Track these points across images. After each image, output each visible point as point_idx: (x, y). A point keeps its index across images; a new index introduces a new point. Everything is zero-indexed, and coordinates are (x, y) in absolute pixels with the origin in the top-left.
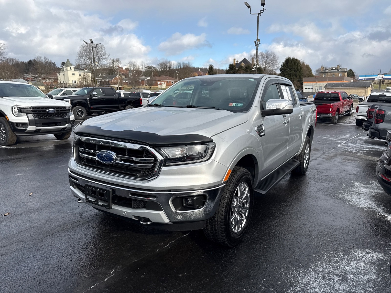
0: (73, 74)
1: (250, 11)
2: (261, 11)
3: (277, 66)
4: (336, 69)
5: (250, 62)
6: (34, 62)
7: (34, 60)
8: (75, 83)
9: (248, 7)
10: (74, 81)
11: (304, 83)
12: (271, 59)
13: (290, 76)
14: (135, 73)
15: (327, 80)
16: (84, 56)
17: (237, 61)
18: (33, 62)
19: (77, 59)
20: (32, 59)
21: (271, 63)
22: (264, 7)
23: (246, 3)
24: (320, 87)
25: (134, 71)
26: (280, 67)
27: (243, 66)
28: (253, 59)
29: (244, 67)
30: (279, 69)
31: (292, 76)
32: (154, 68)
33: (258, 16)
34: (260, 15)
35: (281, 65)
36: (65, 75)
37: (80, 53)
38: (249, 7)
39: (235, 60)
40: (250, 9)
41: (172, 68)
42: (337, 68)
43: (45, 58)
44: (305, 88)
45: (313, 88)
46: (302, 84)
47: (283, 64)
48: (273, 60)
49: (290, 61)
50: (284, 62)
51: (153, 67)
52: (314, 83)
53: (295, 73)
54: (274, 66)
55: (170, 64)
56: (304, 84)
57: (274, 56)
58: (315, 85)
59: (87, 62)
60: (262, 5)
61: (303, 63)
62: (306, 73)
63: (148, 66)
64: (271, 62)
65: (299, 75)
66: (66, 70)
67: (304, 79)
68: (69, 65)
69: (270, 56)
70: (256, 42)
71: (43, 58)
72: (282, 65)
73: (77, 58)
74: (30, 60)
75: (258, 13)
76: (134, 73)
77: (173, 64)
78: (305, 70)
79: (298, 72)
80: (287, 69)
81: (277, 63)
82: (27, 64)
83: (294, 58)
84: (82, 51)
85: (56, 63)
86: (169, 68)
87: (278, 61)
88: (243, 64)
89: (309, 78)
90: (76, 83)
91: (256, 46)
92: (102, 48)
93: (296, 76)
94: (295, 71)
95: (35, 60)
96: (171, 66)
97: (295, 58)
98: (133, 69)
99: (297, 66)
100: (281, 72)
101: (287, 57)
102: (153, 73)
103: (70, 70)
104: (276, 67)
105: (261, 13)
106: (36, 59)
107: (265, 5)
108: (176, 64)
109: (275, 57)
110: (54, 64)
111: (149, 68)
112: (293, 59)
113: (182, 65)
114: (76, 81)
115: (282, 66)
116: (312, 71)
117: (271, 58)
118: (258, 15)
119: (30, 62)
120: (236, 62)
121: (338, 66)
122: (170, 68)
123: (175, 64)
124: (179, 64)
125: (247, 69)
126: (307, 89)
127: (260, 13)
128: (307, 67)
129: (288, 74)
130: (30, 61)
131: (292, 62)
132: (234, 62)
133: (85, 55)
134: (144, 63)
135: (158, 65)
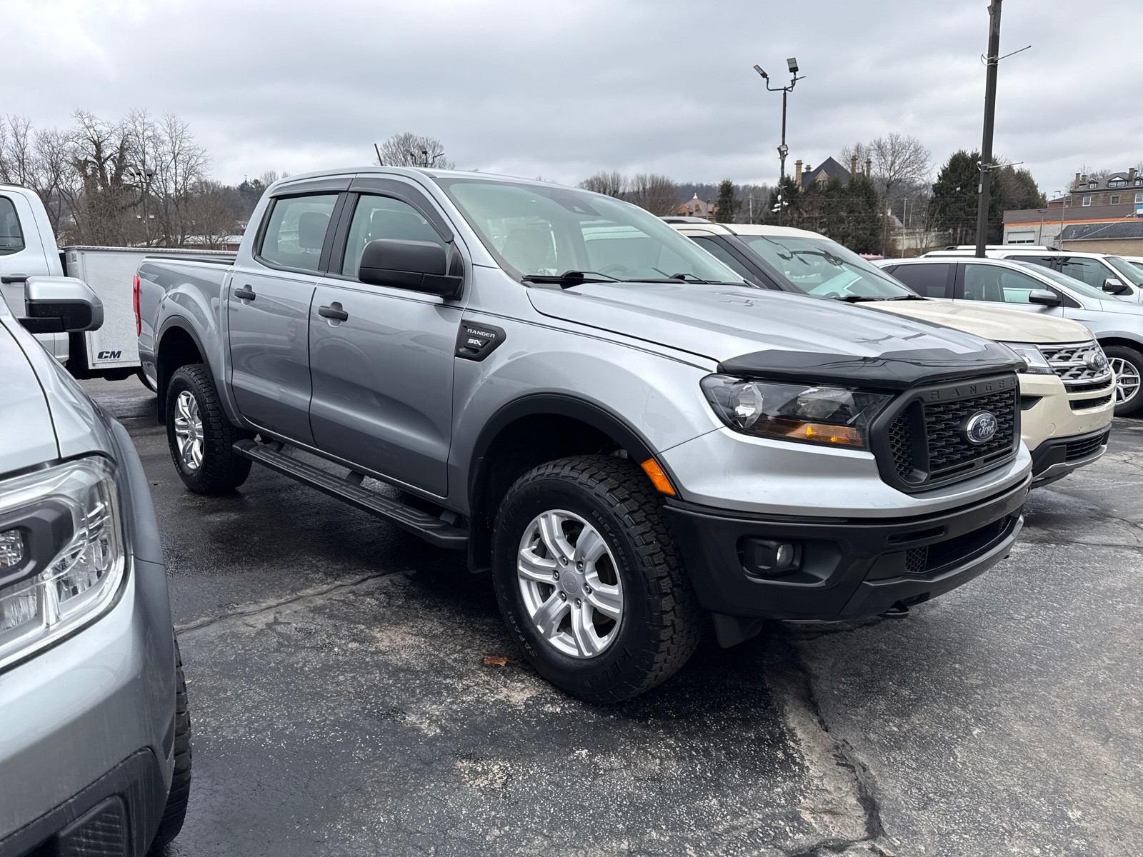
1: (768, 82)
4: (1124, 180)
5: (847, 168)
6: (256, 186)
9: (762, 75)
11: (1005, 227)
12: (907, 159)
17: (808, 168)
18: (253, 188)
20: (250, 180)
22: (795, 74)
23: (757, 68)
28: (854, 159)
29: (825, 183)
30: (932, 186)
33: (785, 94)
35: (939, 176)
38: (764, 75)
39: (802, 164)
40: (768, 79)
41: (621, 191)
42: (1127, 178)
44: (1009, 242)
45: (1033, 241)
46: (1001, 229)
47: (943, 171)
48: (913, 162)
49: (963, 164)
50: (947, 167)
52: (1036, 227)
55: (617, 180)
56: (1007, 228)
57: (916, 151)
58: (1039, 231)
60: (791, 71)
61: (1010, 168)
62: (1017, 196)
64: (908, 167)
67: (1007, 215)
69: (904, 150)
72: (940, 174)
75: (785, 87)
77: (625, 182)
78: (1014, 188)
81: (924, 171)
82: (239, 193)
87: (928, 165)
88: (823, 175)
89: (1030, 210)
92: (434, 148)
96: (618, 188)
100: (936, 195)
101: (956, 152)
104: (923, 180)
106: (258, 179)
107: (797, 70)
108: (632, 181)
109: (919, 151)
112: (975, 155)
113: (648, 183)
115: (940, 178)
117: (907, 156)
118: (785, 92)
119: (244, 187)
120: (804, 170)
121: (1130, 169)
122: (616, 191)
123: (630, 181)
124: (642, 180)
126: (1016, 244)
128: (1023, 179)
129: (957, 200)
130: (245, 183)
131: (968, 164)
132: (797, 171)
135: (582, 183)
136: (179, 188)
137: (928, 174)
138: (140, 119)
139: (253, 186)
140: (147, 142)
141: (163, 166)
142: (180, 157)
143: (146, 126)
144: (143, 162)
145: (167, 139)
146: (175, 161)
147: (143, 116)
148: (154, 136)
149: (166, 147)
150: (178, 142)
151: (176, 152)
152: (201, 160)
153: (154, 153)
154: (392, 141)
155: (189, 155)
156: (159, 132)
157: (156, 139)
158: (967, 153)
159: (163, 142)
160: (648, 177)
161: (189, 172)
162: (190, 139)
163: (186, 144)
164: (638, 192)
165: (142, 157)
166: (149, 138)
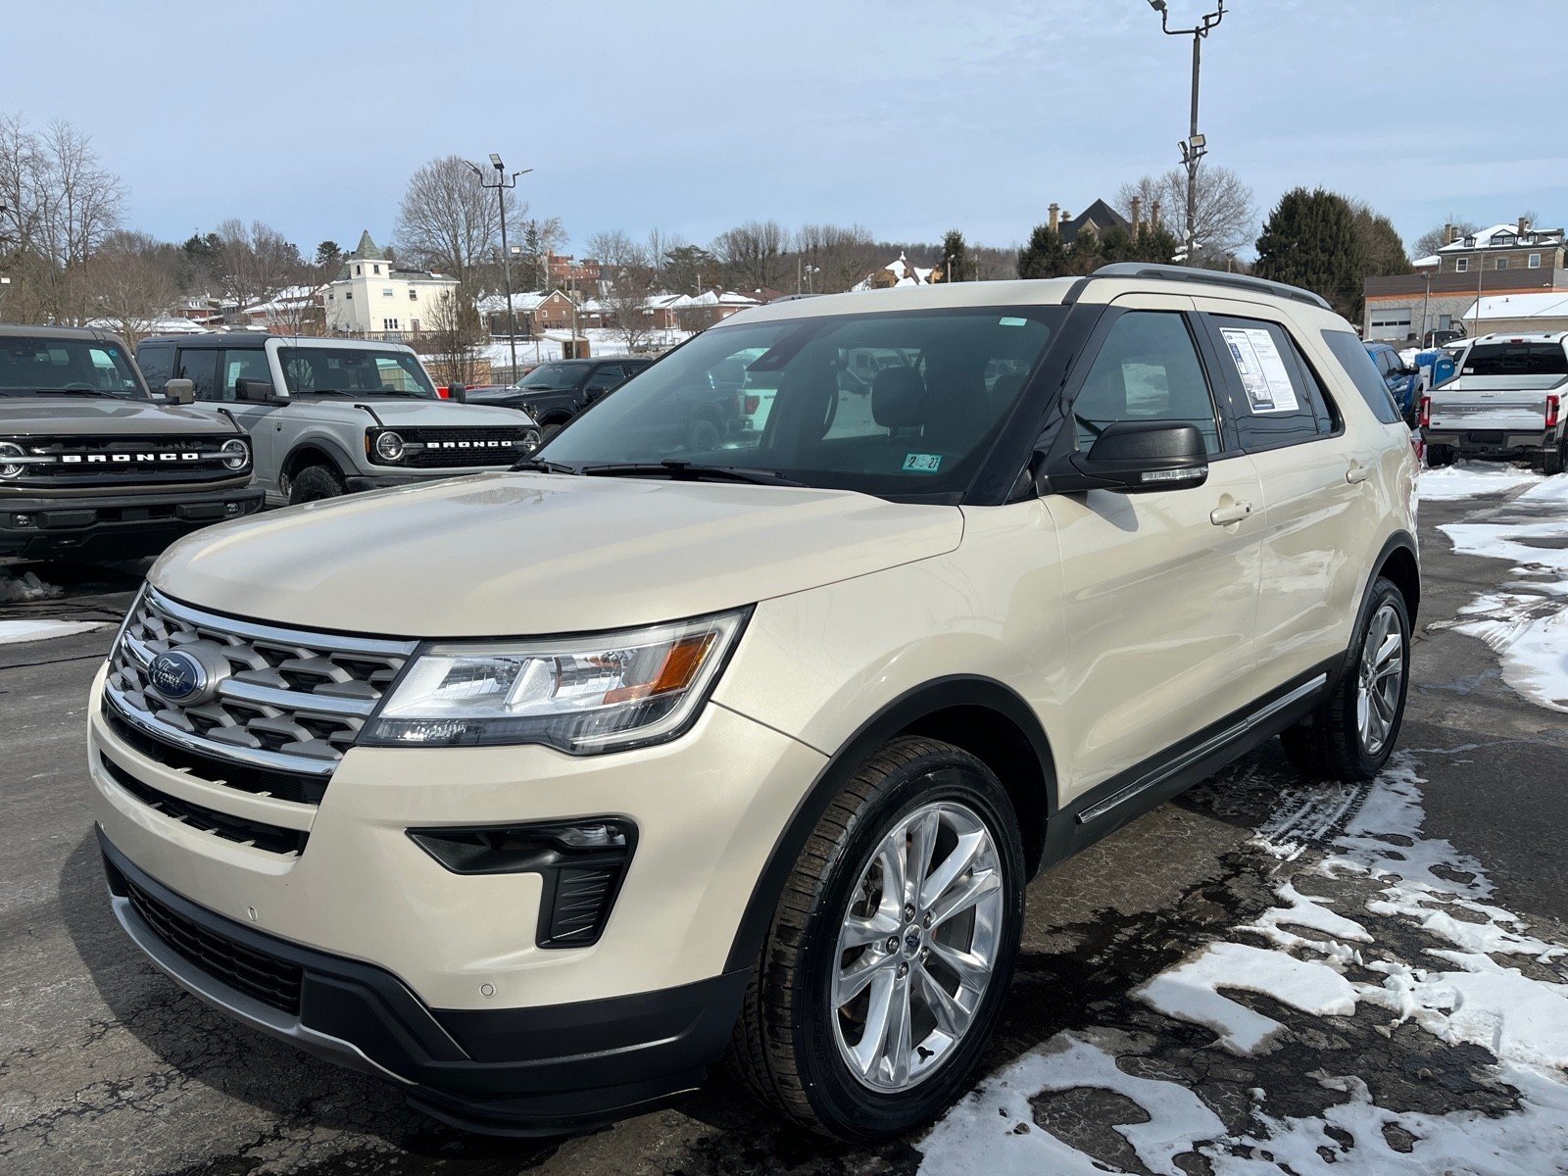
0: (388, 294)
1: (1164, 20)
2: (1206, 18)
3: (1245, 229)
4: (1514, 235)
5: (1125, 217)
6: (213, 244)
7: (212, 237)
8: (394, 329)
9: (1153, 5)
10: (391, 321)
11: (1367, 302)
12: (1218, 201)
13: (1306, 272)
14: (626, 277)
15: (1477, 286)
16: (425, 216)
17: (1065, 215)
18: (207, 246)
19: (399, 231)
20: (203, 234)
21: (1216, 218)
24: (1441, 316)
25: (619, 269)
26: (1260, 233)
27: (1092, 235)
28: (1135, 202)
29: (1096, 238)
30: (1254, 243)
31: (1314, 273)
32: (704, 253)
33: (1197, 41)
34: (1202, 35)
35: (1264, 226)
36: (354, 296)
37: (410, 205)
38: (1158, 5)
39: (1058, 209)
40: (1165, 12)
41: (780, 252)
43: (257, 227)
44: (1374, 324)
45: (1408, 323)
47: (1274, 219)
48: (1226, 205)
49: (1302, 209)
50: (1276, 212)
51: (697, 250)
52: (1413, 301)
53: (1324, 257)
54: (1232, 231)
55: (773, 233)
56: (1370, 304)
57: (1231, 188)
58: (1418, 308)
59: (440, 240)
61: (1365, 214)
62: (1379, 255)
63: (678, 250)
64: (1219, 212)
65: (1344, 264)
66: (359, 277)
67: (1368, 283)
68: (371, 255)
69: (1211, 189)
70: (1189, 148)
71: (248, 226)
72: (1267, 223)
73: (400, 225)
74: (196, 237)
75: (1197, 28)
76: (622, 278)
77: (786, 237)
78: (1373, 243)
79: (1340, 254)
80: (1293, 243)
81: (1244, 218)
82: (184, 253)
83: (1323, 194)
84: (418, 196)
85: (299, 248)
86: (767, 252)
87: (1249, 208)
88: (1091, 225)
89: (1393, 277)
90: (400, 328)
91: (1185, 162)
93: (1329, 270)
94: (1324, 251)
95: (213, 235)
96: (776, 244)
97: (1327, 193)
98: (615, 263)
99: (1335, 227)
100: (1261, 254)
101: (1290, 190)
102: (699, 277)
103: (377, 276)
104: (1241, 233)
105: (1208, 26)
106: (218, 234)
108: (797, 235)
109: (1235, 189)
110: (292, 250)
111: (679, 258)
112: (1319, 195)
113: (821, 239)
114: (398, 323)
115: (1267, 230)
116: (1404, 246)
117: (1217, 197)
118: (1197, 36)
119: (193, 245)
120: (1060, 220)
121: (1520, 219)
122: (773, 250)
123: (793, 236)
124: (812, 233)
125: (1112, 248)
126: (1384, 327)
127: (1202, 29)
128: (1383, 229)
129: (1296, 263)
130: (195, 241)
131: (1310, 209)
132: (1051, 219)
133: (430, 214)
134: (660, 237)
135: (719, 239)
136: (76, 240)
137: (1249, 223)
138: (11, 129)
139: (208, 244)
140: (22, 167)
141: (48, 205)
142: (77, 190)
143: (20, 141)
144: (16, 199)
145: (56, 160)
146: (70, 197)
147: (15, 124)
148: (34, 156)
149: (52, 174)
150: (74, 165)
151: (71, 181)
152: (112, 195)
153: (33, 184)
154: (429, 169)
155: (91, 186)
156: (42, 149)
157: (36, 162)
158: (1307, 191)
159: (48, 166)
160: (821, 230)
161: (93, 212)
162: (94, 161)
163: (86, 169)
164: (807, 251)
165: (14, 192)
166: (25, 160)
